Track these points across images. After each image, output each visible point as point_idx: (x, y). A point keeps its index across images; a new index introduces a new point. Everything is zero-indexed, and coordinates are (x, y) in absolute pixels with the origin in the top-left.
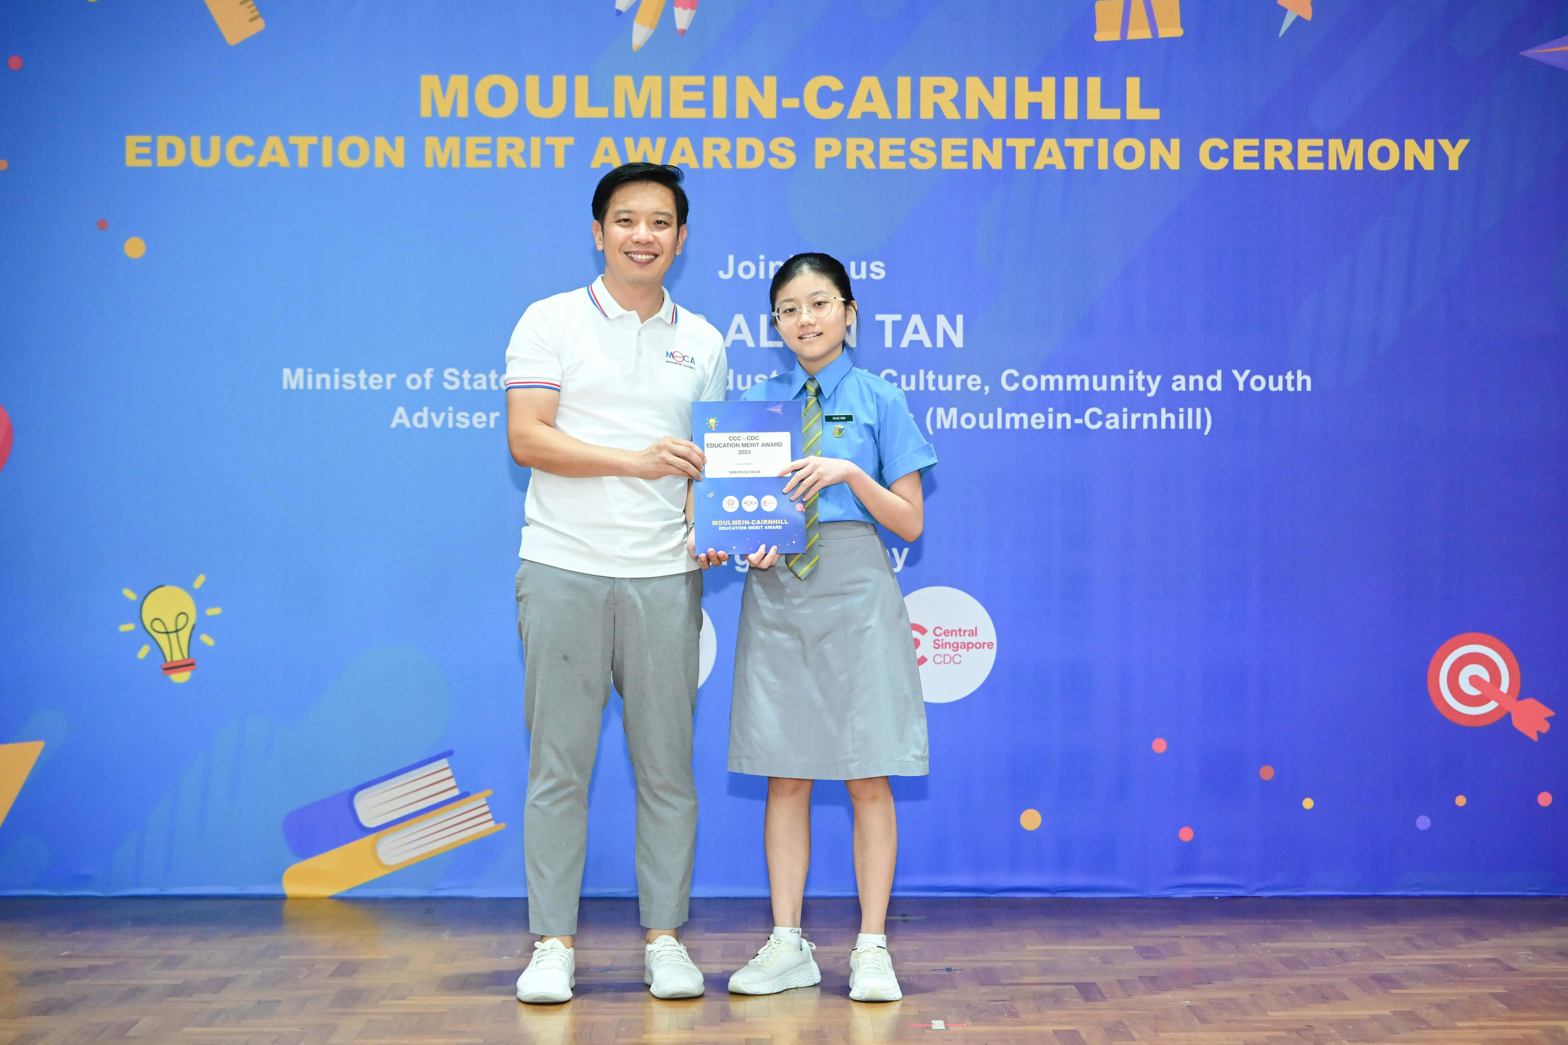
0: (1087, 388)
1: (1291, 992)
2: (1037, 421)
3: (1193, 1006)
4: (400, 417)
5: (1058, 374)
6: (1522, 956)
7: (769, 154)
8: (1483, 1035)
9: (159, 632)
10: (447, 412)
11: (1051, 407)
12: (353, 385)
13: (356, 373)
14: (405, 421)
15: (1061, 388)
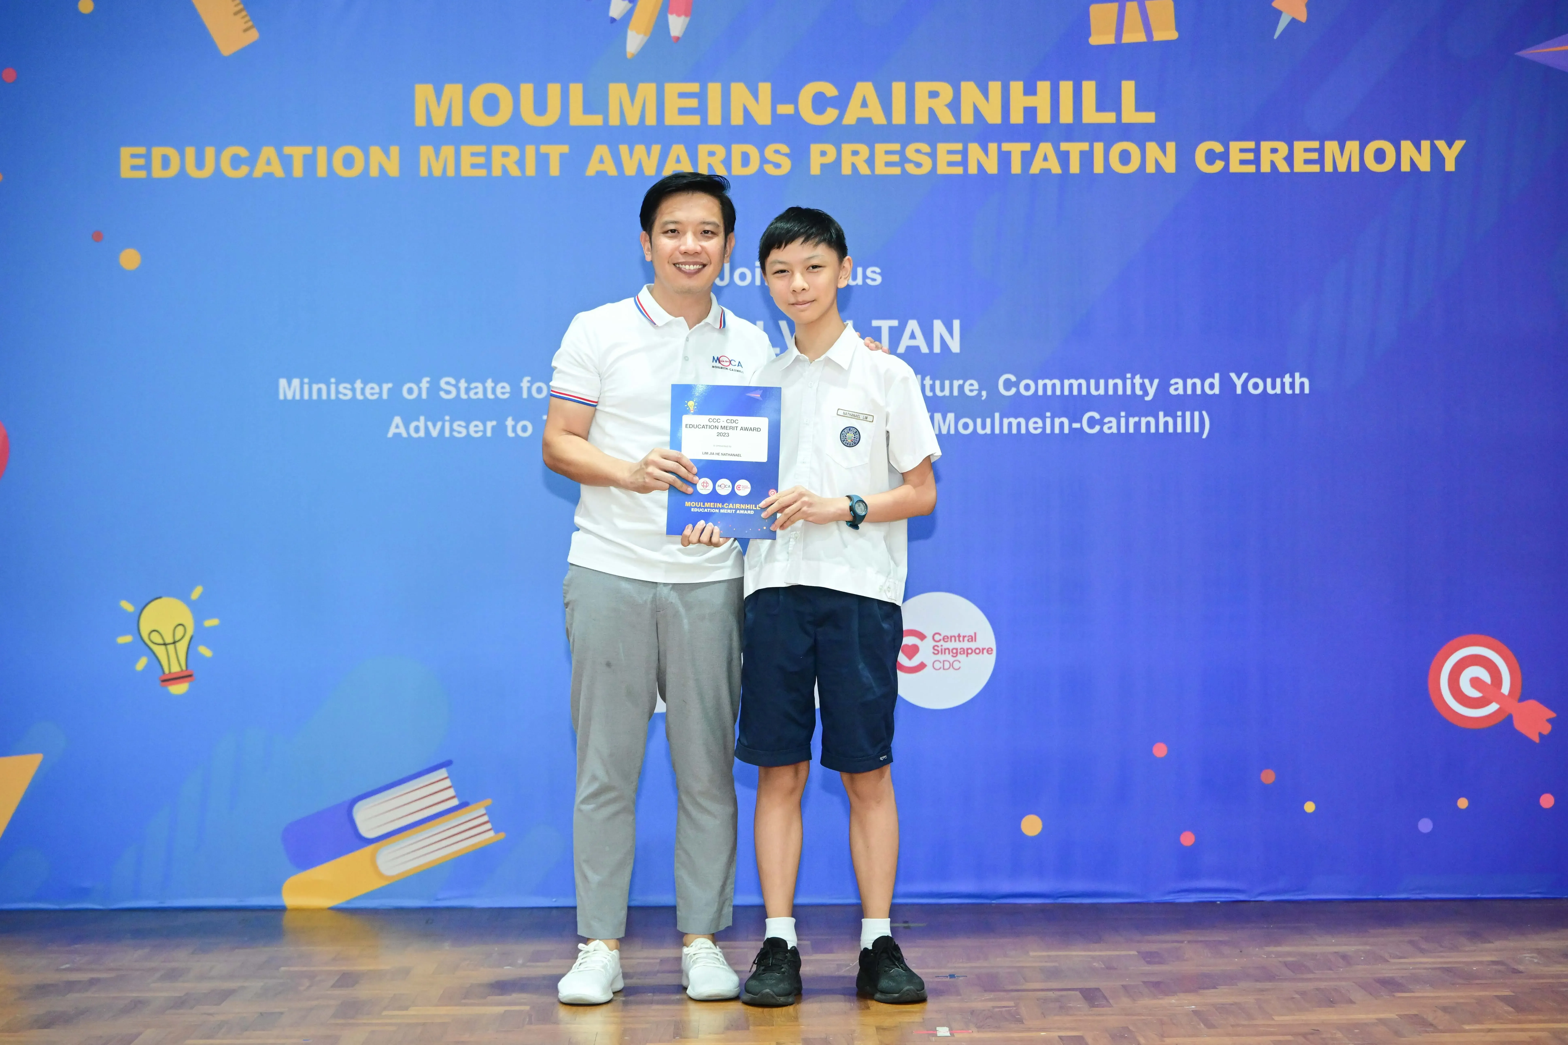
0: (1084, 392)
1: (1297, 996)
2: (1034, 426)
3: (1196, 1010)
4: (396, 427)
5: (1055, 378)
6: (1527, 958)
7: (764, 160)
8: (1489, 1037)
9: (156, 644)
10: (444, 421)
11: (1048, 411)
12: (350, 395)
13: (352, 383)
14: (402, 430)
15: (1058, 392)
